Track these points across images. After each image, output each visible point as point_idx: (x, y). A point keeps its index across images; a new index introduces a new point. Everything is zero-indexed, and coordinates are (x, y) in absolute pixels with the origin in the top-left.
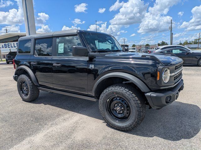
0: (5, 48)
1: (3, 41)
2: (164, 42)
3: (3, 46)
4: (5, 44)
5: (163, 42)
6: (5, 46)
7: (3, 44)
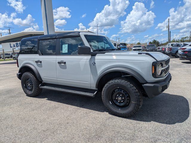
0: (17, 47)
1: (15, 40)
2: (156, 41)
3: (14, 45)
4: (16, 43)
5: (154, 40)
6: (16, 45)
7: (15, 43)
